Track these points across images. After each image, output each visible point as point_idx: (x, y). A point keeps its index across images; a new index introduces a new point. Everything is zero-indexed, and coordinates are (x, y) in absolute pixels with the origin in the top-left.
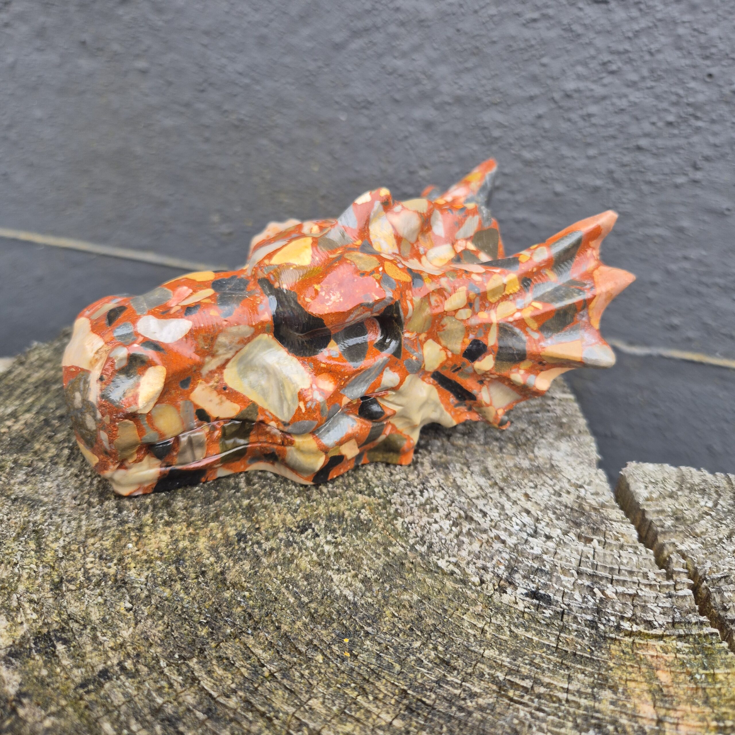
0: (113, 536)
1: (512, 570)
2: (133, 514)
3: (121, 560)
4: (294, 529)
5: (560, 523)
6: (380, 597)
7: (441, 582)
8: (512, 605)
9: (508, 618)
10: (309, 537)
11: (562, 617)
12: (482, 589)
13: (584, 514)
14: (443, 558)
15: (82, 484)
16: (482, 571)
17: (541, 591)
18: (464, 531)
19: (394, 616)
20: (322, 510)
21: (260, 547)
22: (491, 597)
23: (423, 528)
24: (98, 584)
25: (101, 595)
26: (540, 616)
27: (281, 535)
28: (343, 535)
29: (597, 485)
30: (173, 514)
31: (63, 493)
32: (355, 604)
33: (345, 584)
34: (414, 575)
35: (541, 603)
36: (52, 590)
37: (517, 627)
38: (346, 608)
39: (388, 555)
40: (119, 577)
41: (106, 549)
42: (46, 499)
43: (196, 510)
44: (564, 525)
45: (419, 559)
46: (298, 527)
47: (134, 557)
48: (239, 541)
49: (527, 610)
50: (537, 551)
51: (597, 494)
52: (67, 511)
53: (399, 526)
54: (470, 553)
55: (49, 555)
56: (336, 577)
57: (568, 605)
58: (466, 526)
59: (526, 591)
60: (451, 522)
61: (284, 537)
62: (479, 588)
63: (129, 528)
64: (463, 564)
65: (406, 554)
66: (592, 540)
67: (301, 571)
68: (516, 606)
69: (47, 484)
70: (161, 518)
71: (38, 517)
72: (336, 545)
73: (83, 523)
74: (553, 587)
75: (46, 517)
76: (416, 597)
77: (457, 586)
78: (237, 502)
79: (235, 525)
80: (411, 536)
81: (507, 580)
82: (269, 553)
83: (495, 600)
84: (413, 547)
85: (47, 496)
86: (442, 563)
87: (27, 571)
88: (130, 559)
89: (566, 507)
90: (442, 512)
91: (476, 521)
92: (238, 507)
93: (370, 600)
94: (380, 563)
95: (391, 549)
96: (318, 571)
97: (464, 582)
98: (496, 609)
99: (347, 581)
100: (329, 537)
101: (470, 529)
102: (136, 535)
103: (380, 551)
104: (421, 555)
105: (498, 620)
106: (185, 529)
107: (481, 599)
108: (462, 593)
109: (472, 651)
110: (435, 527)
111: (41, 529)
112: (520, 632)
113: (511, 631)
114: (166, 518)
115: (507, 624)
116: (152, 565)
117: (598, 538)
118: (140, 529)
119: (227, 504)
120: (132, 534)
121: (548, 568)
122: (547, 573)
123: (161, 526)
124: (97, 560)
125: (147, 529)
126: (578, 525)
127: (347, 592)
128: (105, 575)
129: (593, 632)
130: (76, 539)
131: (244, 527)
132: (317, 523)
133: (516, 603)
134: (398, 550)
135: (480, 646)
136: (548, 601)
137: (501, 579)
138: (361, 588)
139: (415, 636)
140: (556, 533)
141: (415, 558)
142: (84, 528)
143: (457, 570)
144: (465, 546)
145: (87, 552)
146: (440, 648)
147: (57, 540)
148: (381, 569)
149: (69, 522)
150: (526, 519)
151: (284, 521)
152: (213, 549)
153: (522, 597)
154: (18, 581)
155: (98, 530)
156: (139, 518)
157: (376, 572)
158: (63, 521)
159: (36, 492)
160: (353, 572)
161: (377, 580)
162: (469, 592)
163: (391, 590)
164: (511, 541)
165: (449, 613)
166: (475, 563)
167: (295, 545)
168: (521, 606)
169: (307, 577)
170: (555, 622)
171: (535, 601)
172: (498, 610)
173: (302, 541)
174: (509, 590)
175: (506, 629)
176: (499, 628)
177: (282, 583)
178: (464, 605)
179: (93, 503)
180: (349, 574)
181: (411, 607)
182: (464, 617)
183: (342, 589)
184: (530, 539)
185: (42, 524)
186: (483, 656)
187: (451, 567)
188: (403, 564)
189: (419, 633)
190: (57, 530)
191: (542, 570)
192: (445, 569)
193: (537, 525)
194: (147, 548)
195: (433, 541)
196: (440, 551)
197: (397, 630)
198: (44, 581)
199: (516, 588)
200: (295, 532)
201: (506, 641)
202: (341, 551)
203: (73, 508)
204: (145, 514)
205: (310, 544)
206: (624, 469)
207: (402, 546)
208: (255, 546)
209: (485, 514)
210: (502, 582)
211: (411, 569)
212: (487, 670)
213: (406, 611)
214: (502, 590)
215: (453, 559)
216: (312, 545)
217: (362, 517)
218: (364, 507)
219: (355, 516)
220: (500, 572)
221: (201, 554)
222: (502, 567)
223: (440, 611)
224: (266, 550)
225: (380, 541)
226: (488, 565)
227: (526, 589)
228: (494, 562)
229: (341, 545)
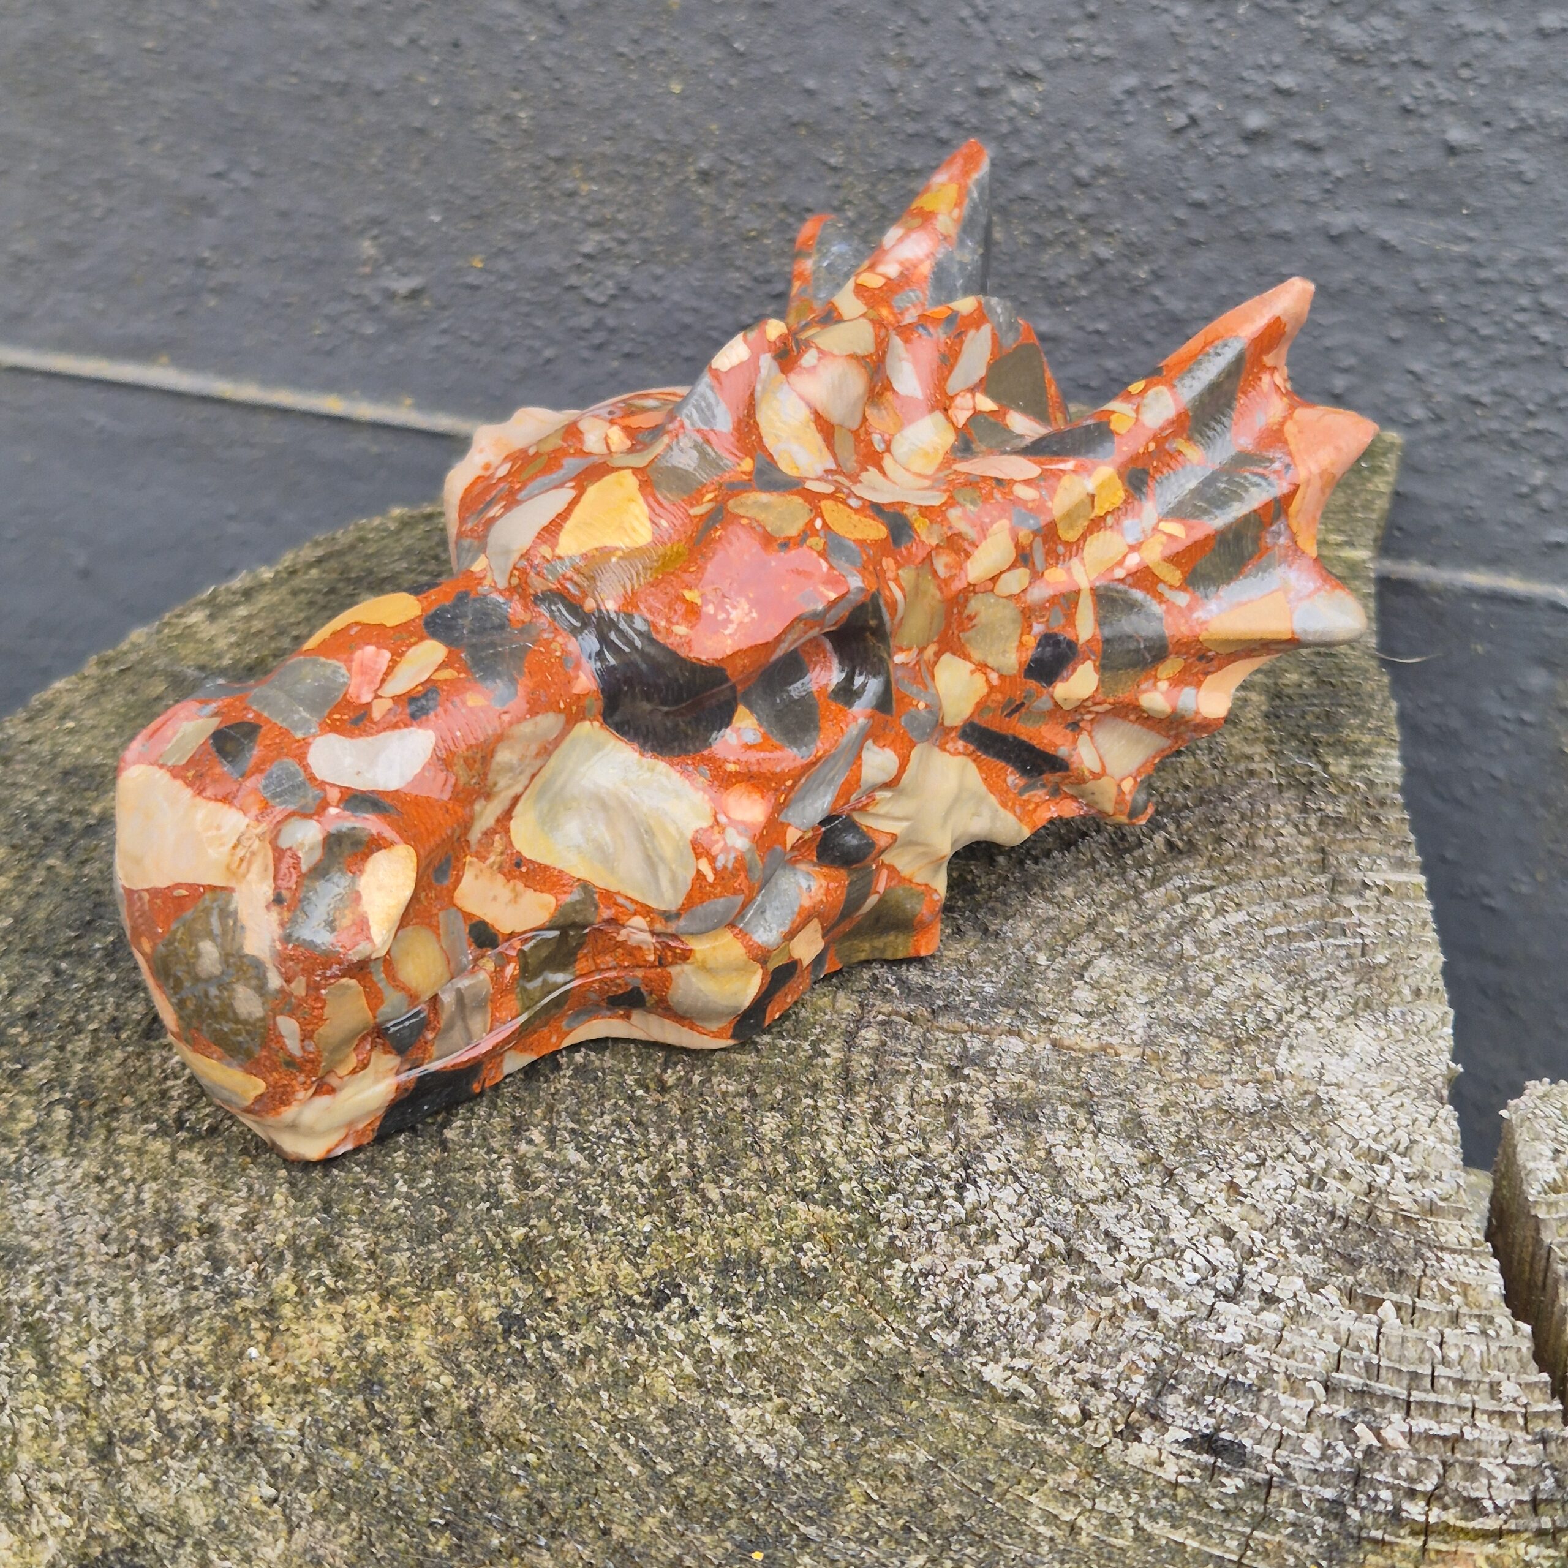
0: (211, 1330)
1: (1162, 1384)
2: (250, 1275)
3: (237, 1389)
4: (638, 1299)
5: (1306, 1261)
6: (838, 1458)
7: (988, 1419)
8: (1149, 1468)
9: (1134, 1498)
10: (674, 1317)
11: (1265, 1492)
12: (1083, 1433)
13: (1374, 1235)
14: (997, 1360)
15: (117, 1202)
16: (1089, 1390)
17: (1224, 1435)
18: (1058, 1290)
19: (868, 1499)
20: (705, 1247)
21: (557, 1347)
22: (1101, 1450)
23: (954, 1286)
24: (193, 1446)
25: (203, 1470)
26: (1212, 1492)
27: (606, 1316)
28: (757, 1310)
29: (1429, 1151)
30: (342, 1270)
31: (76, 1226)
32: (780, 1474)
33: (758, 1430)
34: (924, 1403)
35: (1219, 1462)
36: (92, 1462)
37: (1152, 1517)
38: (760, 1486)
39: (864, 1358)
40: (237, 1427)
41: (200, 1364)
42: (36, 1245)
43: (400, 1259)
44: (1312, 1265)
45: (937, 1364)
46: (648, 1294)
47: (266, 1381)
48: (507, 1332)
49: (1183, 1479)
50: (1233, 1335)
51: (1422, 1176)
52: (92, 1272)
53: (895, 1284)
54: (1064, 1346)
55: (71, 1381)
56: (736, 1415)
57: (1286, 1465)
58: (1064, 1277)
59: (1187, 1435)
60: (1027, 1268)
61: (615, 1320)
62: (1076, 1431)
63: (244, 1310)
64: (1044, 1374)
65: (908, 1352)
66: (1381, 1303)
67: (655, 1401)
68: (1159, 1471)
69: (32, 1206)
70: (318, 1280)
71: (29, 1291)
72: (740, 1334)
73: (136, 1300)
74: (1258, 1425)
75: (47, 1290)
76: (922, 1456)
77: (1023, 1427)
78: (497, 1234)
79: (497, 1295)
80: (924, 1306)
81: (1145, 1410)
82: (578, 1360)
83: (1110, 1459)
84: (925, 1332)
85: (37, 1235)
86: (993, 1374)
87: (30, 1420)
88: (257, 1385)
89: (1332, 1215)
90: (1007, 1242)
91: (1091, 1264)
92: (499, 1247)
93: (815, 1466)
94: (842, 1377)
95: (871, 1342)
96: (695, 1400)
97: (1041, 1417)
98: (1112, 1478)
99: (763, 1423)
100: (723, 1318)
101: (1071, 1285)
102: (263, 1327)
103: (845, 1346)
104: (944, 1354)
105: (1112, 1503)
106: (375, 1307)
107: (1077, 1457)
108: (1035, 1443)
110: (987, 1281)
111: (40, 1319)
112: (1159, 1528)
113: (1137, 1527)
114: (329, 1281)
115: (1131, 1513)
116: (310, 1398)
117: (1397, 1297)
118: (270, 1311)
119: (472, 1240)
120: (255, 1324)
122: (1249, 1390)
123: (319, 1302)
124: (183, 1389)
125: (287, 1310)
126: (1353, 1264)
127: (762, 1449)
128: (206, 1424)
129: (1333, 1526)
130: (125, 1342)
131: (516, 1298)
132: (695, 1282)
133: (1160, 1464)
134: (889, 1343)
136: (1236, 1454)
137: (1133, 1407)
138: (794, 1439)
139: (913, 1543)
140: (1290, 1287)
141: (927, 1362)
142: (139, 1314)
143: (1027, 1390)
144: (1053, 1330)
145: (157, 1371)
147: (82, 1345)
148: (844, 1390)
149: (103, 1300)
150: (1221, 1253)
151: (612, 1280)
152: (447, 1355)
153: (1175, 1449)
154: (14, 1443)
155: (172, 1317)
156: (266, 1285)
157: (833, 1398)
158: (88, 1299)
159: (10, 1228)
160: (778, 1401)
161: (832, 1419)
162: (1050, 1441)
163: (865, 1440)
164: (1172, 1313)
165: (998, 1490)
166: (1073, 1371)
167: (640, 1340)
168: (1170, 1472)
169: (669, 1416)
170: (1247, 1505)
171: (1206, 1458)
172: (1116, 1480)
173: (657, 1328)
174: (1148, 1434)
175: (1127, 1524)
176: (1111, 1522)
177: (611, 1432)
178: (1035, 1470)
179: (149, 1249)
180: (769, 1406)
181: (910, 1478)
182: (1033, 1499)
183: (750, 1440)
184: (1222, 1305)
185: (41, 1307)
187: (1015, 1382)
188: (898, 1377)
189: (924, 1537)
190: (77, 1320)
191: (1236, 1384)
192: (1000, 1387)
193: (1245, 1267)
194: (293, 1358)
195: (978, 1317)
196: (990, 1344)
197: (874, 1530)
198: (72, 1442)
199: (1165, 1428)
200: (641, 1306)
201: (1122, 1550)
202: (750, 1349)
203: (104, 1265)
204: (277, 1273)
205: (676, 1335)
206: (1513, 1102)
207: (900, 1335)
208: (547, 1344)
209: (1115, 1244)
210: (1135, 1415)
211: (917, 1390)
213: (898, 1489)
214: (1130, 1433)
215: (1021, 1363)
216: (682, 1337)
217: (804, 1262)
218: (809, 1237)
219: (787, 1260)
220: (1133, 1391)
221: (421, 1367)
222: (1139, 1379)
223: (977, 1487)
224: (571, 1353)
225: (847, 1323)
226: (1106, 1374)
227: (1190, 1430)
228: (1120, 1367)
229: (752, 1335)
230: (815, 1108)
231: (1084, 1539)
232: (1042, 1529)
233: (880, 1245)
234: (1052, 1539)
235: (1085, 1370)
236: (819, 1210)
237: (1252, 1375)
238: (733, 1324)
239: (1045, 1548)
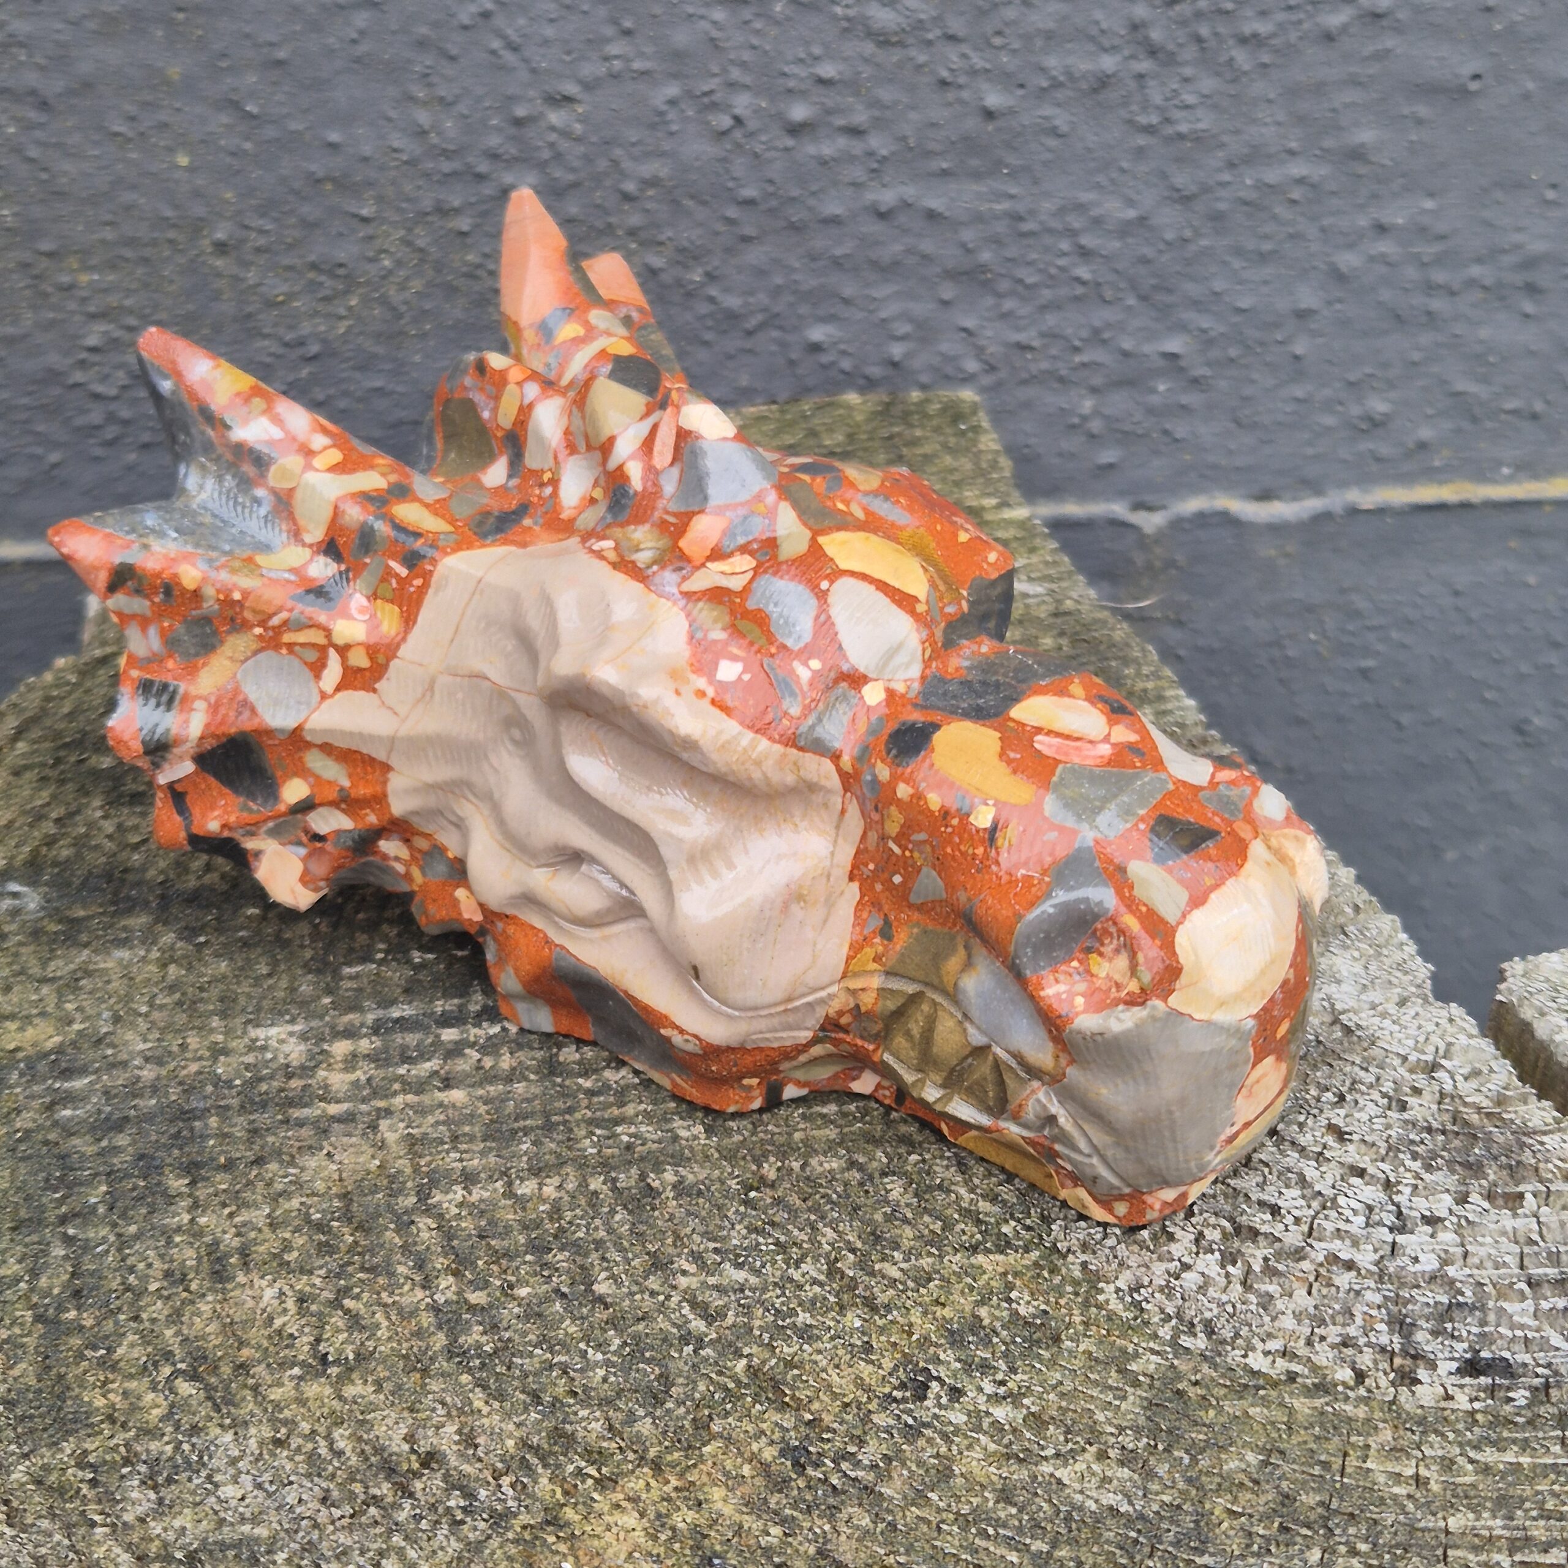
0: (510, 1559)
1: (1402, 1325)
2: (508, 1491)
5: (1438, 1177)
6: (1181, 1485)
7: (1282, 1405)
8: (1443, 1404)
9: (1451, 1436)
10: (944, 1401)
11: (1547, 1395)
12: (1369, 1391)
13: (1475, 1137)
14: (1253, 1349)
16: (1348, 1351)
17: (1483, 1354)
18: (1257, 1268)
19: (1231, 1512)
20: (922, 1325)
21: (857, 1464)
22: (1393, 1402)
23: (1167, 1290)
26: (1508, 1408)
27: (881, 1419)
28: (1013, 1370)
29: (1466, 1049)
32: (1142, 1517)
33: (1094, 1483)
34: (1220, 1410)
35: (1497, 1380)
37: (1477, 1448)
38: (1133, 1534)
39: (1137, 1383)
43: (645, 1427)
44: (1449, 1180)
45: (1205, 1368)
46: (903, 1386)
49: (1477, 1405)
50: (1429, 1263)
51: (1476, 1073)
52: (343, 1538)
54: (1298, 1316)
56: (1063, 1474)
58: (1255, 1255)
59: (1454, 1365)
60: (1217, 1255)
61: (891, 1422)
62: (1362, 1391)
64: (1302, 1350)
65: (1172, 1366)
66: (1521, 1196)
68: (1450, 1405)
69: (229, 1491)
70: (580, 1474)
72: (1014, 1398)
74: (1501, 1336)
76: (1252, 1458)
77: (1318, 1402)
78: (720, 1373)
80: (1156, 1319)
81: (1405, 1353)
82: (882, 1470)
83: (1407, 1407)
84: (1174, 1343)
86: (1257, 1361)
89: (1431, 1131)
90: (1185, 1238)
91: (1266, 1235)
92: (731, 1385)
93: (1166, 1498)
94: (1132, 1405)
95: (1133, 1367)
97: (1324, 1387)
98: (1419, 1424)
99: (1094, 1474)
100: (989, 1388)
101: (1266, 1260)
103: (1114, 1378)
104: (1204, 1357)
105: (1434, 1447)
107: (1378, 1415)
108: (1336, 1413)
109: (1423, 1530)
110: (1191, 1278)
112: (1489, 1455)
113: (1472, 1461)
114: (592, 1471)
115: (1458, 1451)
117: (1530, 1187)
118: (553, 1521)
119: (702, 1387)
120: (550, 1539)
121: (1469, 1296)
122: (1473, 1308)
123: (596, 1496)
126: (1475, 1169)
127: (1110, 1499)
132: (937, 1361)
133: (1448, 1397)
134: (1149, 1363)
135: (1434, 1514)
136: (1505, 1368)
137: (1393, 1354)
138: (1131, 1480)
139: (1299, 1539)
140: (1442, 1205)
141: (1196, 1371)
143: (1296, 1367)
144: (1279, 1306)
146: (1363, 1547)
148: (1143, 1421)
150: (1367, 1192)
152: (753, 1505)
153: (1454, 1379)
156: (532, 1496)
157: (1138, 1431)
160: (1093, 1449)
161: (1151, 1449)
162: (1348, 1408)
163: (1194, 1460)
164: (1366, 1258)
165: (1336, 1466)
166: (1323, 1339)
167: (928, 1432)
168: (1462, 1401)
169: (1005, 1496)
170: (1542, 1410)
171: (1483, 1380)
172: (1425, 1425)
173: (936, 1417)
174: (1422, 1374)
175: (1461, 1460)
176: (1448, 1464)
177: (965, 1529)
178: (1353, 1439)
180: (1087, 1456)
181: (1256, 1482)
182: (1369, 1465)
184: (1401, 1239)
186: (1447, 1532)
187: (1282, 1364)
188: (1180, 1393)
189: (1305, 1531)
191: (1460, 1305)
192: (1272, 1373)
193: (1396, 1198)
194: (611, 1559)
196: (1237, 1335)
197: (1258, 1540)
199: (1433, 1366)
200: (904, 1400)
201: (1473, 1486)
202: (1033, 1409)
204: (536, 1482)
205: (958, 1417)
206: (1502, 987)
207: (1153, 1352)
208: (845, 1466)
209: (1275, 1210)
210: (1398, 1361)
211: (1204, 1398)
212: (1471, 1557)
213: (1249, 1496)
214: (1407, 1378)
215: (1274, 1345)
216: (965, 1418)
217: (1022, 1311)
218: (1010, 1287)
219: (1005, 1314)
220: (1384, 1340)
221: (741, 1527)
222: (1383, 1327)
223: (1317, 1470)
224: (874, 1467)
225: (1100, 1355)
226: (1352, 1331)
227: (1452, 1359)
228: (1359, 1320)
229: (1024, 1395)
230: (924, 1161)
231: (1435, 1487)
232: (1396, 1490)
233: (1077, 1274)
234: (1409, 1496)
235: (1333, 1333)
236: (1000, 1258)
237: (1469, 1293)
238: (1002, 1390)
239: (1410, 1507)
